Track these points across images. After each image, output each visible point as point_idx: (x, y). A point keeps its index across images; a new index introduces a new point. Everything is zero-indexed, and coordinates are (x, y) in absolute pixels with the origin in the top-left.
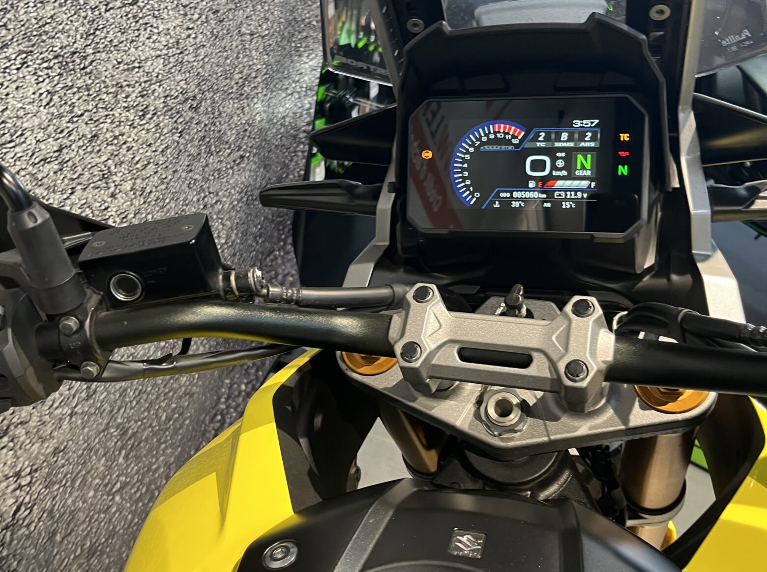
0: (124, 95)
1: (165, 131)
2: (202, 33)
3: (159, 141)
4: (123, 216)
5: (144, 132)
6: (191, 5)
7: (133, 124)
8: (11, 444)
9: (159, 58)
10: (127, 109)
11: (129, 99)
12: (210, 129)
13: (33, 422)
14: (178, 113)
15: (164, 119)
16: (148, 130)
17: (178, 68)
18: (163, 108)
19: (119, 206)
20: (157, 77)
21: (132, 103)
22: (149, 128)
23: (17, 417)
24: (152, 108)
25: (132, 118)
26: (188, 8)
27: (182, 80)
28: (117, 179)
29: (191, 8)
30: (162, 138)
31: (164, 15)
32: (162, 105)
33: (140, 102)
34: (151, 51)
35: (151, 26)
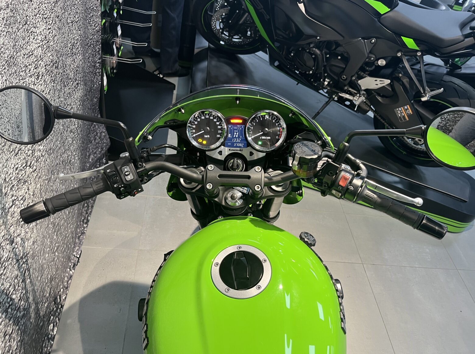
0: (28, 70)
1: (48, 82)
2: (54, 29)
3: (47, 88)
5: (40, 86)
7: (34, 83)
8: (16, 246)
9: (39, 47)
10: (31, 76)
11: (31, 72)
12: (63, 75)
13: (23, 233)
14: (51, 72)
15: (46, 77)
16: (41, 84)
17: (48, 50)
20: (40, 57)
21: (32, 73)
22: (41, 83)
23: (16, 233)
24: (41, 73)
25: (34, 80)
26: (47, 19)
27: (50, 55)
30: (48, 86)
31: (38, 25)
32: (45, 70)
33: (35, 72)
34: (36, 45)
35: (34, 32)
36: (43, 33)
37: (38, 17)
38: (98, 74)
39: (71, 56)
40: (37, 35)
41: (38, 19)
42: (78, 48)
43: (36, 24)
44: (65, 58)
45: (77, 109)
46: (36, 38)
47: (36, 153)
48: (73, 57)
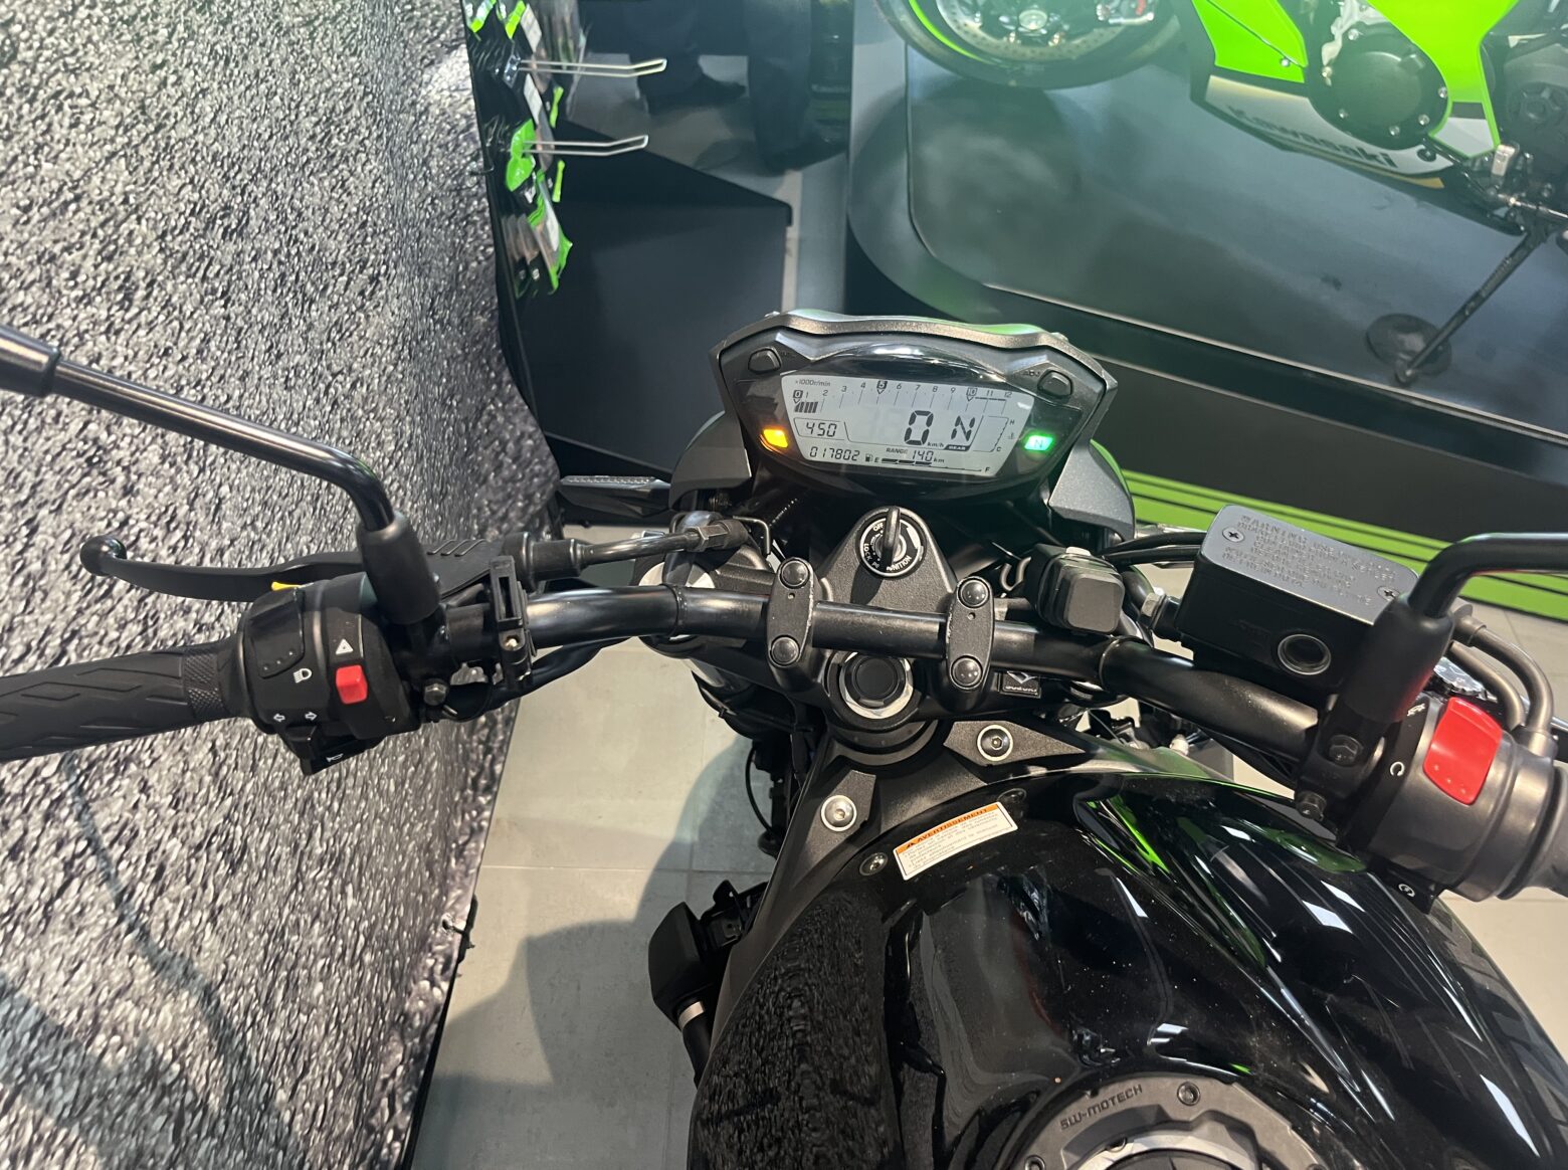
0: (66, 275)
1: (188, 308)
2: (187, 66)
3: (183, 334)
4: (165, 520)
5: (142, 332)
6: (143, 14)
7: (112, 324)
9: (114, 160)
10: (86, 299)
11: (81, 278)
14: (201, 258)
15: (175, 286)
16: (150, 323)
17: (165, 164)
18: (165, 262)
19: (149, 505)
20: (126, 201)
21: (91, 283)
22: (150, 318)
24: (142, 274)
25: (104, 314)
26: (138, 23)
27: (184, 185)
28: (123, 454)
29: (144, 19)
30: (187, 326)
31: (91, 58)
32: (160, 258)
33: (108, 274)
34: (91, 153)
35: (71, 95)
36: (122, 92)
37: (87, 22)
38: (476, 218)
39: (324, 167)
40: (93, 105)
41: (88, 28)
42: (354, 131)
43: (80, 53)
44: (289, 183)
45: (384, 378)
46: (87, 118)
47: (166, 626)
48: (336, 172)
